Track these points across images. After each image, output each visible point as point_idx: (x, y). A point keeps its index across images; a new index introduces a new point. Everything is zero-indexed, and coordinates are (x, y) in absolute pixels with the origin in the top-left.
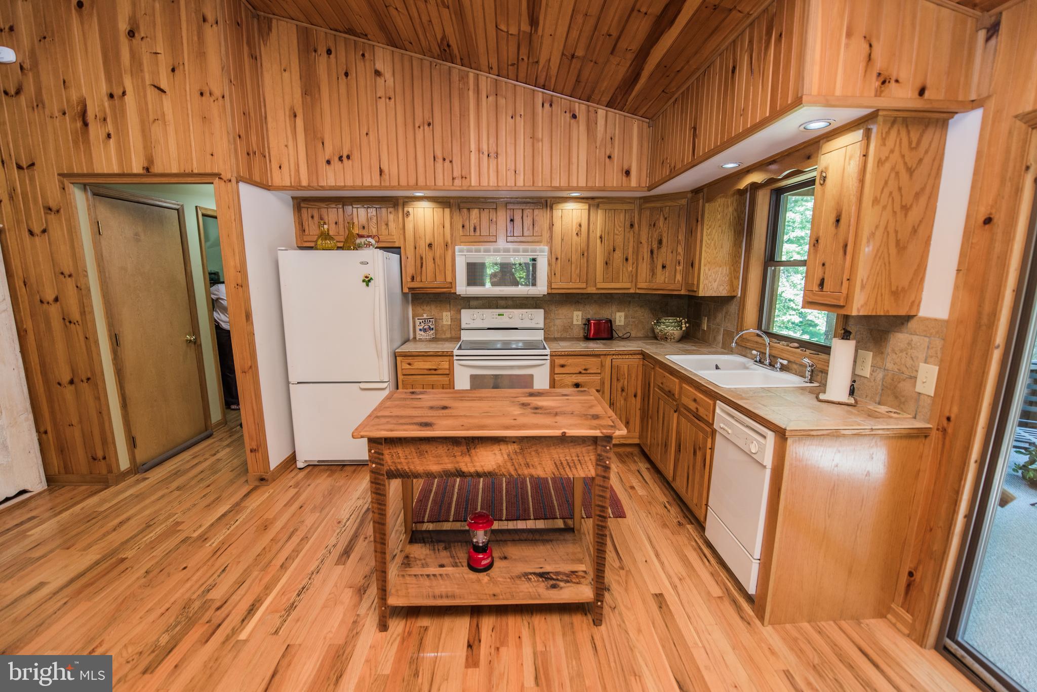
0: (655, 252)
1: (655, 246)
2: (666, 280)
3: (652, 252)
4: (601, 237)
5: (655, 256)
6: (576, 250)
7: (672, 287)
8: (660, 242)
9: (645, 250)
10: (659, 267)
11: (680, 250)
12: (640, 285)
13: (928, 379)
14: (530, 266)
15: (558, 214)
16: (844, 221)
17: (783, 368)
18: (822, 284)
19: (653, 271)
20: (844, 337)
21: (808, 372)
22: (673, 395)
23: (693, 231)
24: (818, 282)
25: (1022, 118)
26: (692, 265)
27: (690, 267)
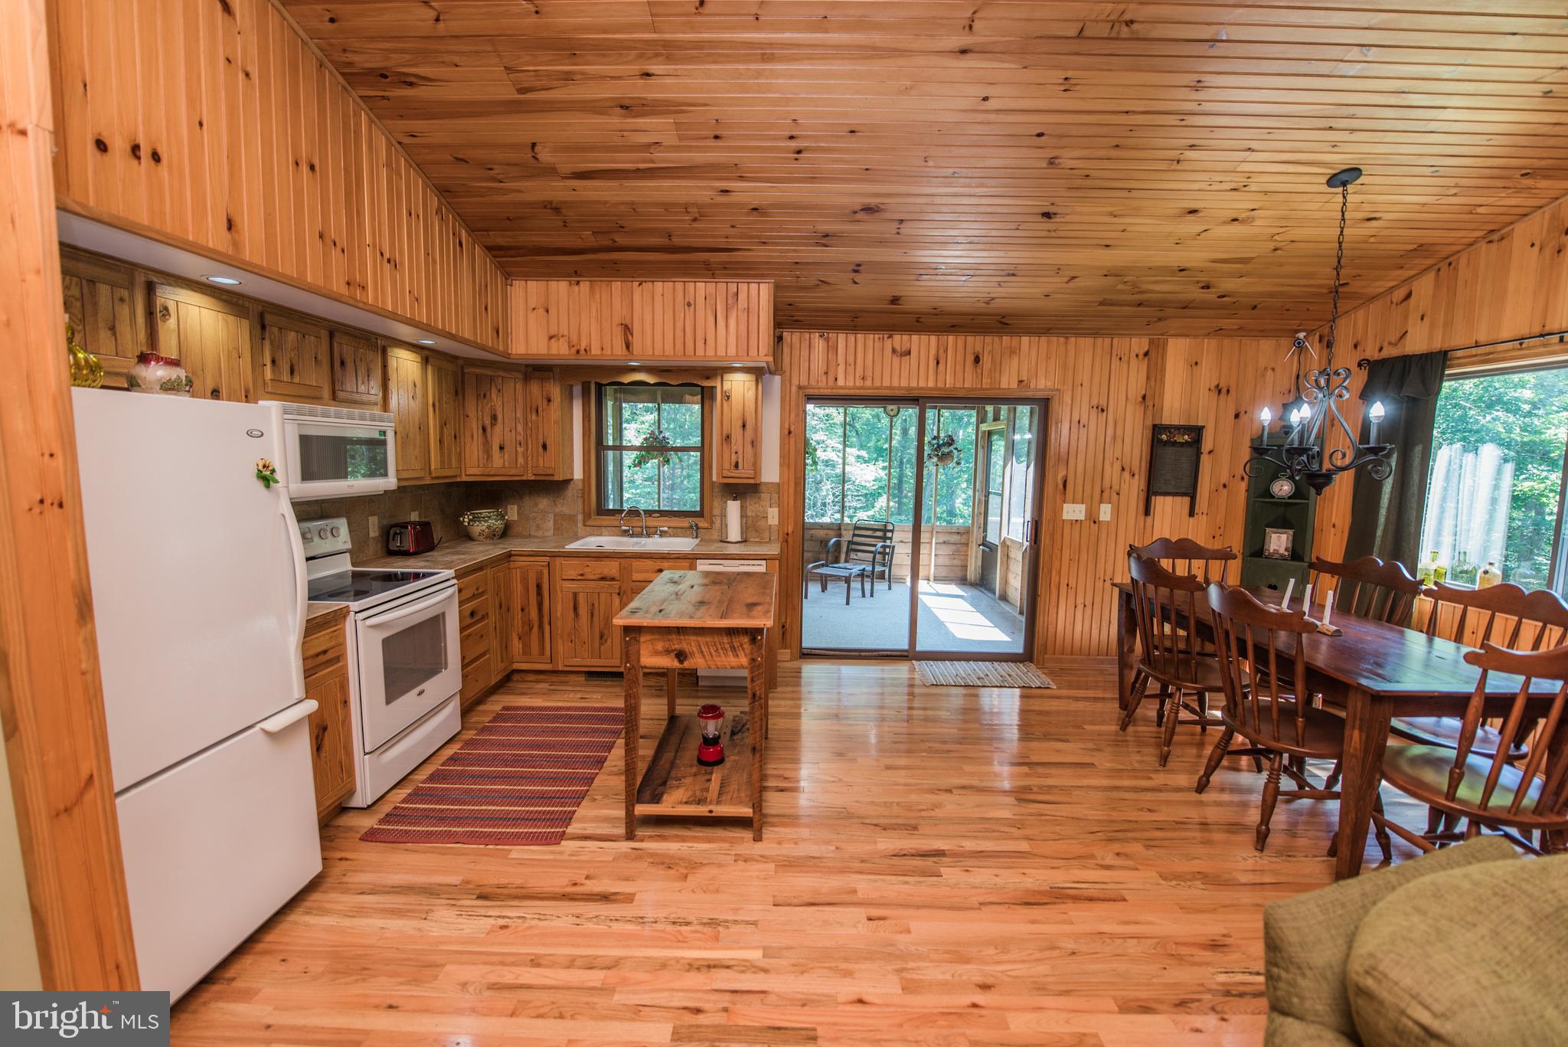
0: (489, 429)
1: (488, 422)
2: (506, 463)
3: (484, 429)
4: (434, 405)
5: (489, 435)
6: (414, 424)
7: (513, 472)
8: (494, 418)
9: (475, 427)
10: (495, 447)
11: (520, 428)
12: (470, 471)
13: (773, 516)
14: (378, 444)
15: (393, 363)
16: (749, 426)
17: (663, 534)
18: (737, 466)
19: (488, 453)
20: (735, 499)
21: (695, 531)
22: (613, 579)
23: (540, 410)
24: (733, 464)
25: (800, 387)
26: (545, 447)
27: (541, 449)
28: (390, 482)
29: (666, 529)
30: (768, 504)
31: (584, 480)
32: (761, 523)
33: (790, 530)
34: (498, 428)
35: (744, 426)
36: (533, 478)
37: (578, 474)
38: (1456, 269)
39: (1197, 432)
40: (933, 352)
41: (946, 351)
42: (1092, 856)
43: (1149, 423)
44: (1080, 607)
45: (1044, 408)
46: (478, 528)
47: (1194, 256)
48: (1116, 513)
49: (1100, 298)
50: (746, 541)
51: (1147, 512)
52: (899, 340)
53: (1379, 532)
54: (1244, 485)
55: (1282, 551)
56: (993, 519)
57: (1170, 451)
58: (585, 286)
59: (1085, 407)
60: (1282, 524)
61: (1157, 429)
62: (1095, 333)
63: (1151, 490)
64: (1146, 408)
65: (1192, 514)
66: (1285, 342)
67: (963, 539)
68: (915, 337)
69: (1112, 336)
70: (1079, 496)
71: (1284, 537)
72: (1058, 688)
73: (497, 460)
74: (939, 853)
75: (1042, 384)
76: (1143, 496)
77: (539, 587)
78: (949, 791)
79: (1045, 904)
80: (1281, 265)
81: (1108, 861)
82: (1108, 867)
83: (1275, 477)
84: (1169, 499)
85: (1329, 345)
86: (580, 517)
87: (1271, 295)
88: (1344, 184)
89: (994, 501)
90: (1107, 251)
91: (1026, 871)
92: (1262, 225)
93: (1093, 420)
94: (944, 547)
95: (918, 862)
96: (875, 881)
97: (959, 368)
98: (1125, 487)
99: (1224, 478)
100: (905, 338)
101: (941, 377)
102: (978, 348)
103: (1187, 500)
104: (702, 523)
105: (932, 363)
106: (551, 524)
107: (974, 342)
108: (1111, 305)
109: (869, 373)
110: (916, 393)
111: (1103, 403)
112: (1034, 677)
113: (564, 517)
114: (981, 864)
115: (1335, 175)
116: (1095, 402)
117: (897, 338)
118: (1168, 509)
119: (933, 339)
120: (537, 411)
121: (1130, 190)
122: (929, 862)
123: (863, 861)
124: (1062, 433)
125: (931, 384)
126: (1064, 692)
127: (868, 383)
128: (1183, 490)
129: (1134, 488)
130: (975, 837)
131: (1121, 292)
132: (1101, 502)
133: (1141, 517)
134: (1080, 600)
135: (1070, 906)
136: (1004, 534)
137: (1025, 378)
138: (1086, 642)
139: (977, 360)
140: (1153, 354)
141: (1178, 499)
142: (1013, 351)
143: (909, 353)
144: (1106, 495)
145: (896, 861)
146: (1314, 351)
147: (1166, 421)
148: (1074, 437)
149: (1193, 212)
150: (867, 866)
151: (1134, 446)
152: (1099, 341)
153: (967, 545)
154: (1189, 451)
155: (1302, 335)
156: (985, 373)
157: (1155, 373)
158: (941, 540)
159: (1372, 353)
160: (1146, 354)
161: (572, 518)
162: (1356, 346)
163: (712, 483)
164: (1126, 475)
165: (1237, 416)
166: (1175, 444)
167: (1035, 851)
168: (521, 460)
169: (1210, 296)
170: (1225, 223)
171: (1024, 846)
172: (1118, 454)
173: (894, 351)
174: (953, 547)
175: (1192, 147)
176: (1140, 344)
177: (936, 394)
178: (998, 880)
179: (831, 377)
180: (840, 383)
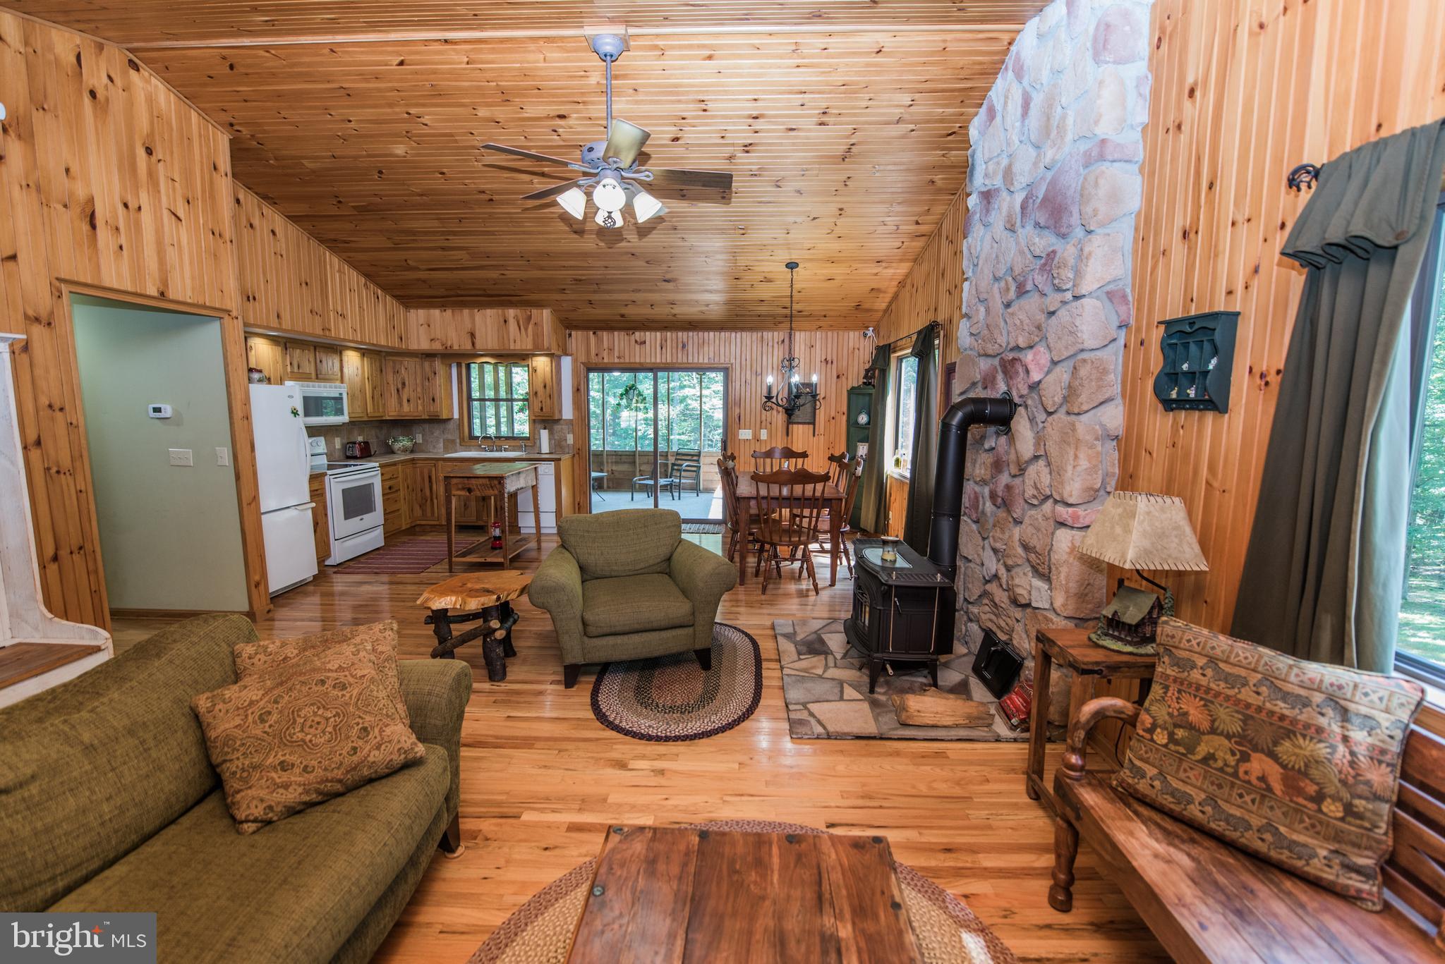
0: (401, 391)
1: (400, 386)
2: (412, 409)
3: (398, 390)
4: (368, 377)
5: (401, 394)
6: (358, 389)
7: (416, 414)
8: (404, 384)
9: (392, 389)
10: (405, 401)
11: (419, 390)
12: (391, 413)
13: (570, 439)
14: (339, 399)
15: (345, 359)
16: (548, 387)
17: (506, 450)
18: (542, 409)
19: (401, 404)
20: (546, 428)
21: (524, 447)
23: (430, 377)
24: (540, 409)
25: (584, 363)
26: (433, 400)
27: (431, 401)
28: (345, 418)
29: (505, 447)
30: (566, 431)
31: (459, 418)
32: (563, 443)
33: (580, 447)
34: (406, 389)
35: (545, 387)
36: (428, 417)
37: (456, 416)
39: (814, 387)
40: (658, 342)
41: (666, 341)
45: (727, 373)
46: (397, 446)
48: (770, 435)
50: (552, 453)
51: (788, 435)
52: (639, 335)
54: (844, 418)
55: (864, 456)
58: (449, 312)
59: (749, 373)
63: (789, 423)
65: (814, 435)
68: (648, 333)
70: (748, 424)
71: (864, 448)
73: (406, 408)
75: (723, 360)
76: (785, 424)
77: (430, 478)
83: (858, 413)
84: (801, 426)
86: (458, 441)
88: (792, 269)
93: (752, 379)
97: (674, 351)
98: (774, 420)
99: (831, 414)
100: (642, 334)
101: (664, 357)
102: (684, 339)
103: (811, 427)
104: (529, 443)
105: (659, 349)
106: (441, 445)
107: (682, 336)
109: (622, 354)
110: (650, 366)
112: (729, 531)
113: (448, 440)
117: (637, 334)
118: (801, 431)
119: (658, 334)
120: (429, 380)
124: (735, 386)
125: (659, 360)
127: (622, 361)
128: (808, 421)
129: (779, 420)
132: (761, 428)
133: (785, 436)
137: (713, 356)
139: (684, 346)
140: (787, 341)
141: (806, 426)
142: (705, 341)
143: (645, 343)
144: (764, 424)
148: (743, 390)
152: (755, 334)
155: (871, 329)
156: (690, 354)
160: (783, 341)
161: (453, 441)
164: (775, 412)
165: (838, 378)
166: (801, 394)
168: (420, 407)
173: (636, 341)
176: (779, 336)
177: (661, 365)
179: (600, 357)
180: (606, 361)
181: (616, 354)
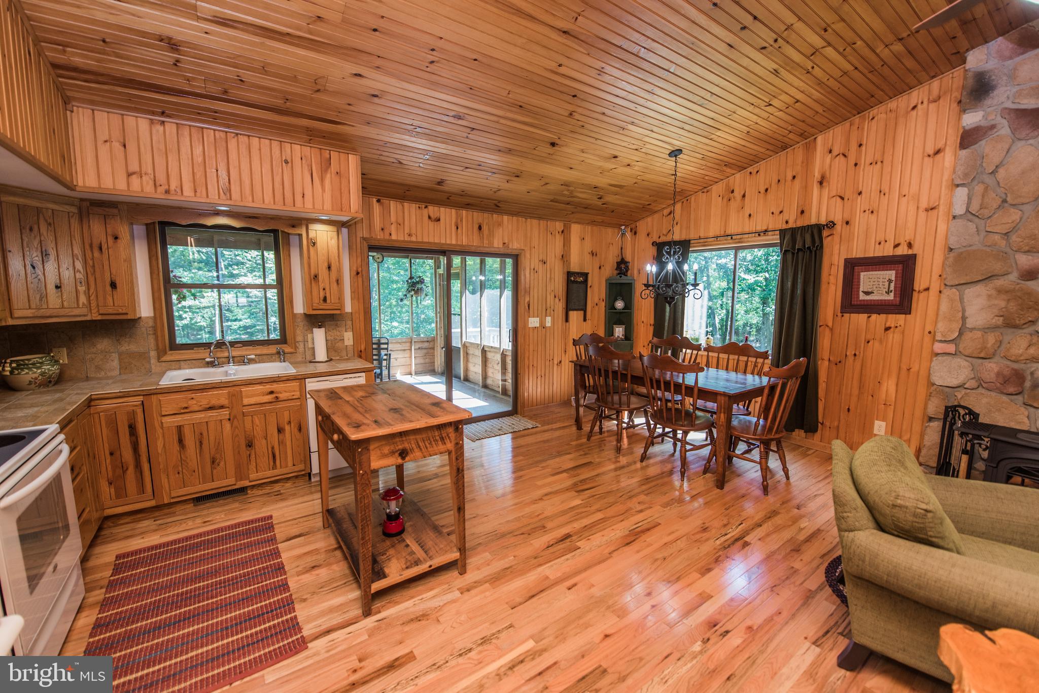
0: (39, 267)
1: (38, 258)
2: (65, 303)
3: (33, 267)
7: (74, 312)
8: (46, 255)
11: (79, 266)
12: (19, 314)
13: (348, 338)
16: (333, 268)
17: (251, 362)
18: (325, 300)
19: (42, 292)
20: (320, 327)
21: (280, 356)
22: (222, 407)
23: (104, 247)
24: (322, 298)
25: (364, 239)
26: (113, 285)
27: (109, 288)
29: (253, 357)
30: (344, 329)
31: (155, 318)
32: (339, 345)
33: (363, 348)
34: (50, 265)
35: (329, 268)
36: (99, 318)
37: (146, 312)
38: (690, 203)
39: (586, 275)
40: (454, 221)
41: (461, 221)
42: (630, 509)
43: (566, 271)
44: (539, 378)
45: (516, 258)
46: (23, 377)
47: (602, 181)
48: (553, 321)
49: (552, 197)
50: (331, 360)
51: (567, 320)
52: (433, 210)
53: (666, 324)
54: (603, 304)
55: (621, 336)
56: (455, 331)
57: (575, 286)
58: (171, 125)
59: (537, 261)
60: (619, 323)
61: (569, 274)
62: (540, 218)
63: (567, 310)
64: (564, 262)
65: (585, 320)
66: (616, 230)
67: (431, 345)
68: (442, 209)
69: (547, 220)
70: (535, 312)
71: (621, 329)
72: (542, 426)
73: (52, 300)
74: (568, 536)
75: (515, 246)
76: (564, 311)
77: (132, 428)
78: (541, 499)
79: (634, 540)
80: (633, 191)
81: (639, 508)
82: (641, 511)
83: (616, 300)
84: (575, 312)
85: (635, 233)
86: (153, 354)
87: (622, 206)
88: (676, 156)
89: (455, 319)
90: (570, 171)
91: (613, 527)
92: (637, 169)
93: (540, 268)
94: (419, 351)
95: (562, 546)
96: (552, 566)
97: (470, 232)
98: (556, 307)
99: (596, 300)
100: (436, 209)
101: (459, 238)
102: (480, 221)
103: (582, 312)
104: (287, 349)
105: (454, 228)
106: (116, 363)
107: (478, 216)
108: (556, 202)
109: (413, 231)
110: (445, 248)
111: (545, 259)
112: (520, 423)
113: (132, 355)
114: (591, 533)
115: (673, 151)
116: (541, 258)
117: (431, 208)
118: (575, 318)
119: (454, 211)
120: (101, 249)
121: (596, 139)
122: (567, 543)
123: (535, 558)
124: (526, 276)
125: (454, 242)
126: (546, 427)
127: (413, 239)
128: (581, 307)
129: (560, 306)
130: (576, 520)
131: (564, 195)
132: (546, 316)
133: (564, 323)
134: (539, 374)
135: (644, 537)
136: (464, 339)
137: (506, 242)
138: (543, 397)
139: (480, 228)
140: (565, 231)
141: (579, 312)
142: (500, 224)
143: (439, 220)
144: (548, 311)
145: (551, 550)
146: (628, 235)
147: (572, 270)
148: (532, 278)
149: (615, 157)
150: (538, 559)
151: (558, 284)
152: (541, 221)
153: (433, 348)
154: (583, 286)
155: (623, 227)
156: (485, 237)
157: (566, 243)
158: (417, 347)
159: (655, 239)
160: (562, 232)
161: (143, 356)
162: (648, 235)
163: (294, 316)
164: (557, 300)
165: (600, 268)
166: (577, 282)
167: (608, 515)
168: (83, 299)
169: (599, 203)
170: (624, 166)
171: (599, 516)
172: (553, 288)
173: (429, 217)
174: (425, 351)
175: (632, 123)
176: (559, 226)
177: (458, 249)
178: (605, 539)
179: (387, 232)
180: (394, 237)
181: (407, 231)
